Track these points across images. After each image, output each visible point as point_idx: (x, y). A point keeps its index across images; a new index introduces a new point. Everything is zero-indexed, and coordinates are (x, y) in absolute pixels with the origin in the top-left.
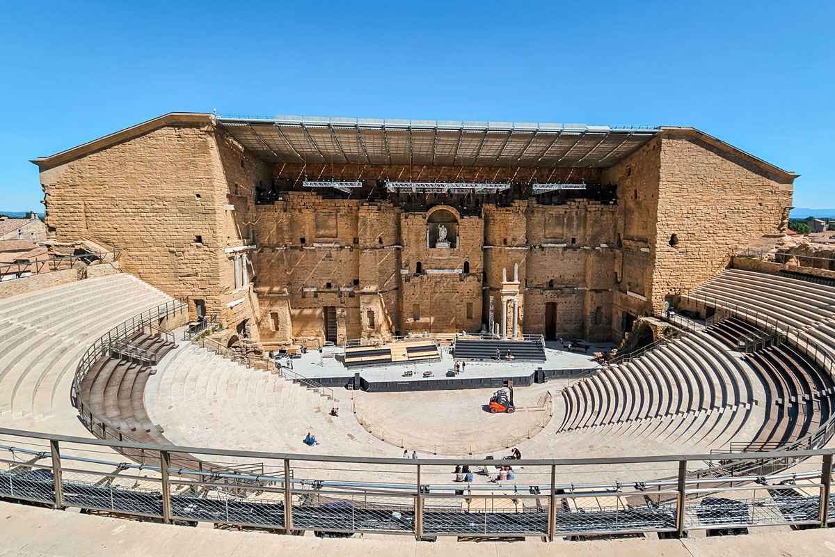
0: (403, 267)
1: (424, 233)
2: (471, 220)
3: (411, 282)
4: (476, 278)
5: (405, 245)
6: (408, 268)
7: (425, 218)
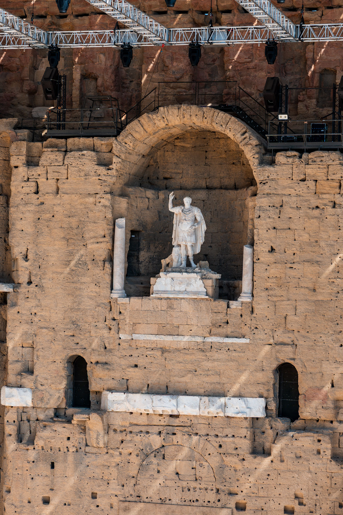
0: (11, 378)
1: (102, 228)
2: (310, 170)
3: (39, 443)
4: (326, 447)
5: (23, 278)
6: (27, 380)
7: (106, 164)
